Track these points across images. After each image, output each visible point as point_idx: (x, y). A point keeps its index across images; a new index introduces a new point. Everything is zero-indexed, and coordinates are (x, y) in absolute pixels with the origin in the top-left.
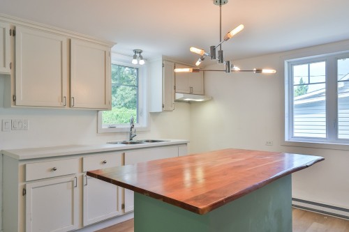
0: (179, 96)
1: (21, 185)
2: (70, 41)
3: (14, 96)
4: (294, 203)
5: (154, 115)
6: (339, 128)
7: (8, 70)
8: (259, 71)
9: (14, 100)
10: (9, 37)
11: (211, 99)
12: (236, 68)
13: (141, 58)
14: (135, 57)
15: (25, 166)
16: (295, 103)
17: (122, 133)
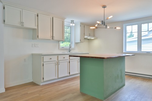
0: (86, 37)
1: (42, 63)
2: (53, 18)
3: (38, 36)
4: (126, 73)
5: (76, 43)
6: (142, 47)
7: (36, 28)
8: (115, 28)
9: (38, 37)
10: (36, 17)
11: (96, 38)
12: (108, 27)
13: (74, 23)
14: (71, 23)
15: (43, 57)
16: (127, 41)
17: (66, 49)
